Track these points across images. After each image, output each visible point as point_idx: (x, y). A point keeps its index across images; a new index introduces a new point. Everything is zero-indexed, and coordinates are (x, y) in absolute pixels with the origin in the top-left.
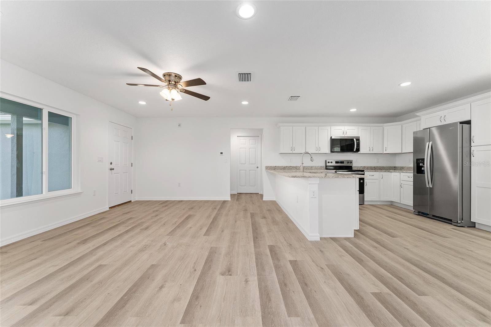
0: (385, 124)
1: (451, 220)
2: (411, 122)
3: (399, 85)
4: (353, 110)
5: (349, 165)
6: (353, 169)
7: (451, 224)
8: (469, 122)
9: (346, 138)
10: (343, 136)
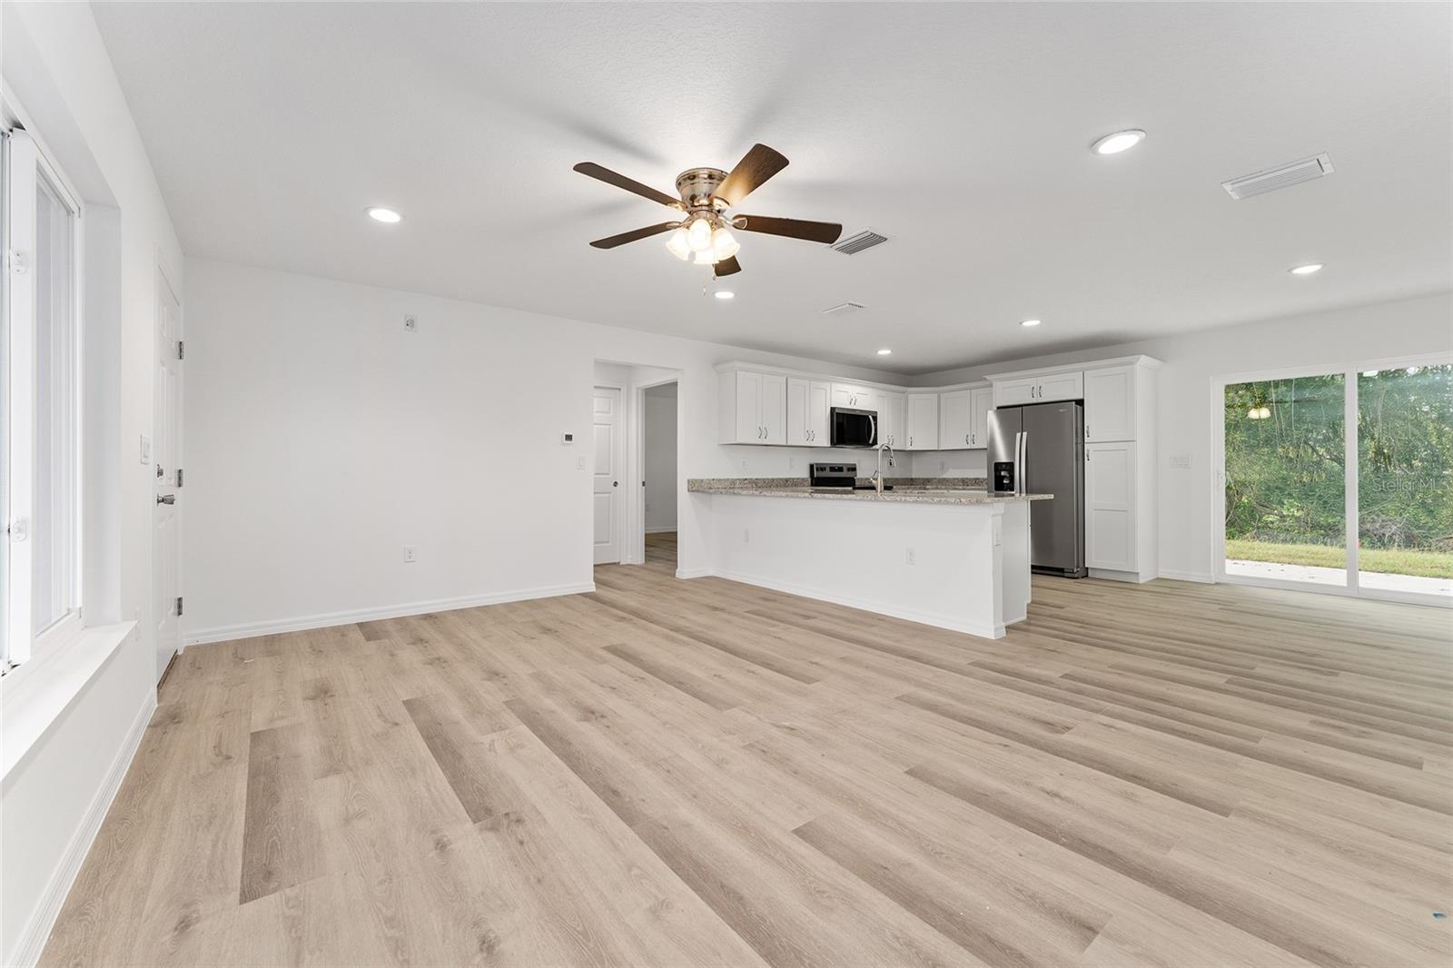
0: (910, 389)
1: (1062, 570)
2: (958, 390)
3: (1021, 323)
4: (884, 352)
5: (850, 474)
6: (858, 484)
7: (1064, 577)
8: (1080, 402)
9: (858, 413)
10: (850, 407)
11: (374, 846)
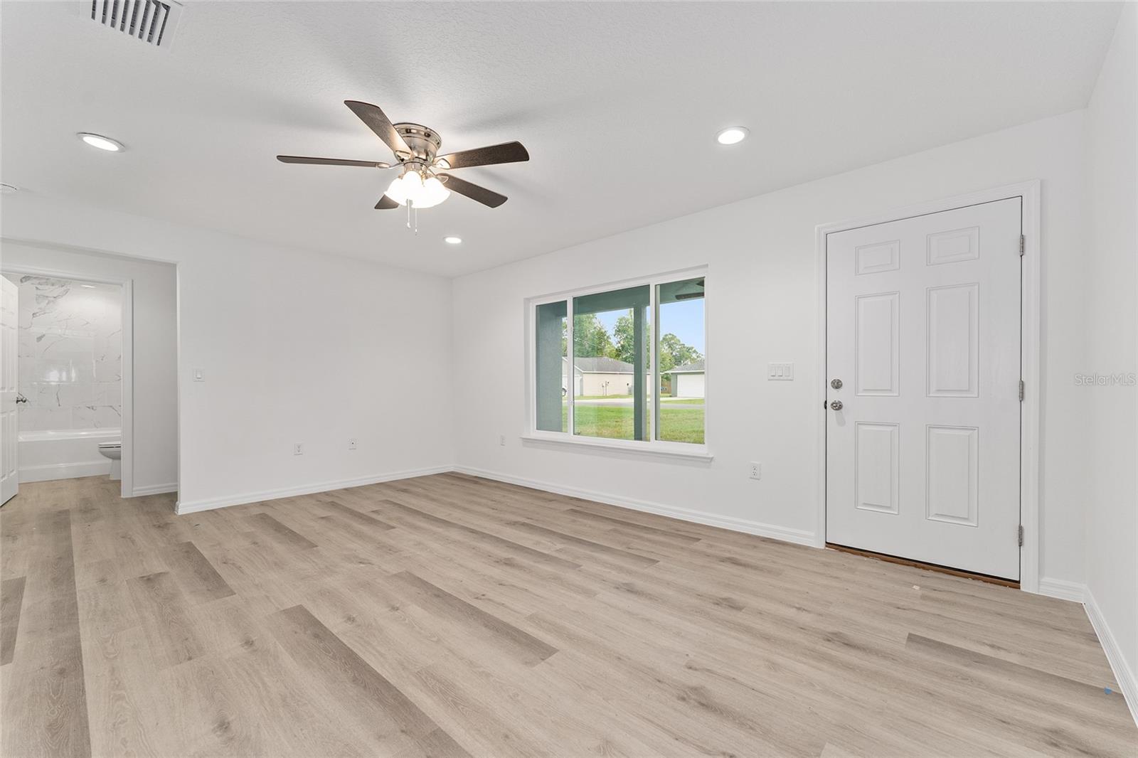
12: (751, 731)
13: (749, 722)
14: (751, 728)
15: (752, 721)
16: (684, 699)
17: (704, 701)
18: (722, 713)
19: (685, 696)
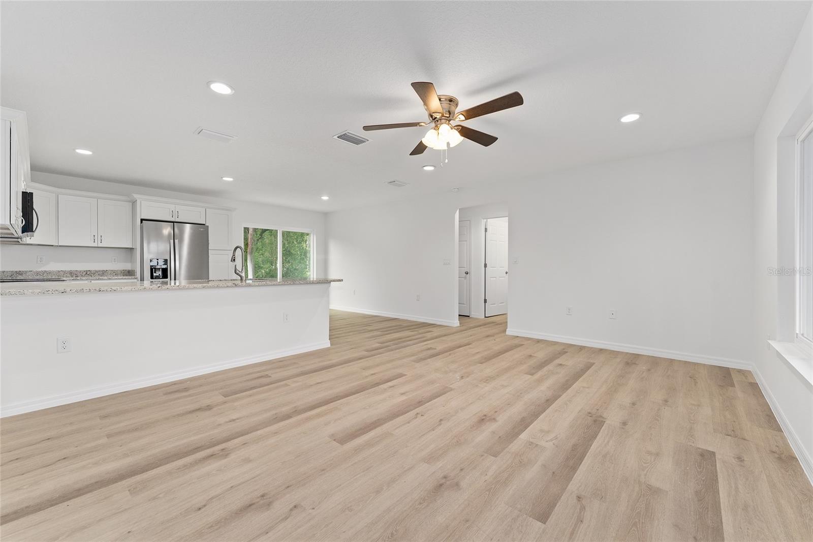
11: (650, 438)
12: (210, 525)
13: (216, 527)
14: (212, 526)
15: (217, 529)
16: (263, 496)
17: (253, 507)
18: (236, 513)
19: (264, 498)
